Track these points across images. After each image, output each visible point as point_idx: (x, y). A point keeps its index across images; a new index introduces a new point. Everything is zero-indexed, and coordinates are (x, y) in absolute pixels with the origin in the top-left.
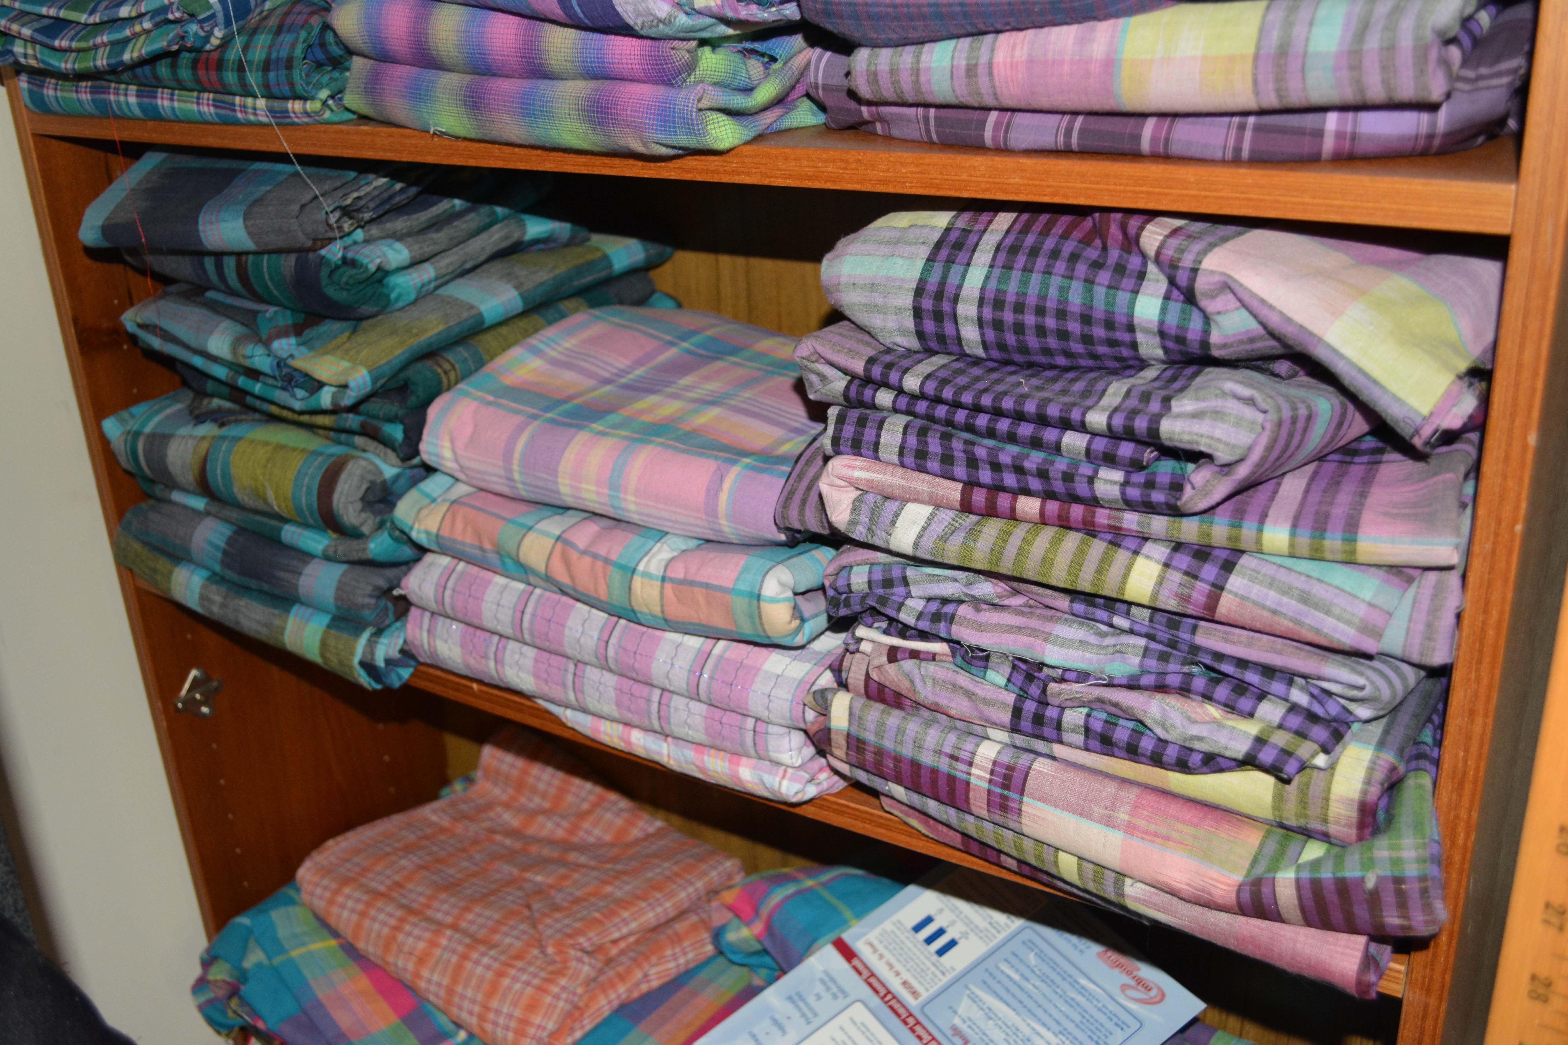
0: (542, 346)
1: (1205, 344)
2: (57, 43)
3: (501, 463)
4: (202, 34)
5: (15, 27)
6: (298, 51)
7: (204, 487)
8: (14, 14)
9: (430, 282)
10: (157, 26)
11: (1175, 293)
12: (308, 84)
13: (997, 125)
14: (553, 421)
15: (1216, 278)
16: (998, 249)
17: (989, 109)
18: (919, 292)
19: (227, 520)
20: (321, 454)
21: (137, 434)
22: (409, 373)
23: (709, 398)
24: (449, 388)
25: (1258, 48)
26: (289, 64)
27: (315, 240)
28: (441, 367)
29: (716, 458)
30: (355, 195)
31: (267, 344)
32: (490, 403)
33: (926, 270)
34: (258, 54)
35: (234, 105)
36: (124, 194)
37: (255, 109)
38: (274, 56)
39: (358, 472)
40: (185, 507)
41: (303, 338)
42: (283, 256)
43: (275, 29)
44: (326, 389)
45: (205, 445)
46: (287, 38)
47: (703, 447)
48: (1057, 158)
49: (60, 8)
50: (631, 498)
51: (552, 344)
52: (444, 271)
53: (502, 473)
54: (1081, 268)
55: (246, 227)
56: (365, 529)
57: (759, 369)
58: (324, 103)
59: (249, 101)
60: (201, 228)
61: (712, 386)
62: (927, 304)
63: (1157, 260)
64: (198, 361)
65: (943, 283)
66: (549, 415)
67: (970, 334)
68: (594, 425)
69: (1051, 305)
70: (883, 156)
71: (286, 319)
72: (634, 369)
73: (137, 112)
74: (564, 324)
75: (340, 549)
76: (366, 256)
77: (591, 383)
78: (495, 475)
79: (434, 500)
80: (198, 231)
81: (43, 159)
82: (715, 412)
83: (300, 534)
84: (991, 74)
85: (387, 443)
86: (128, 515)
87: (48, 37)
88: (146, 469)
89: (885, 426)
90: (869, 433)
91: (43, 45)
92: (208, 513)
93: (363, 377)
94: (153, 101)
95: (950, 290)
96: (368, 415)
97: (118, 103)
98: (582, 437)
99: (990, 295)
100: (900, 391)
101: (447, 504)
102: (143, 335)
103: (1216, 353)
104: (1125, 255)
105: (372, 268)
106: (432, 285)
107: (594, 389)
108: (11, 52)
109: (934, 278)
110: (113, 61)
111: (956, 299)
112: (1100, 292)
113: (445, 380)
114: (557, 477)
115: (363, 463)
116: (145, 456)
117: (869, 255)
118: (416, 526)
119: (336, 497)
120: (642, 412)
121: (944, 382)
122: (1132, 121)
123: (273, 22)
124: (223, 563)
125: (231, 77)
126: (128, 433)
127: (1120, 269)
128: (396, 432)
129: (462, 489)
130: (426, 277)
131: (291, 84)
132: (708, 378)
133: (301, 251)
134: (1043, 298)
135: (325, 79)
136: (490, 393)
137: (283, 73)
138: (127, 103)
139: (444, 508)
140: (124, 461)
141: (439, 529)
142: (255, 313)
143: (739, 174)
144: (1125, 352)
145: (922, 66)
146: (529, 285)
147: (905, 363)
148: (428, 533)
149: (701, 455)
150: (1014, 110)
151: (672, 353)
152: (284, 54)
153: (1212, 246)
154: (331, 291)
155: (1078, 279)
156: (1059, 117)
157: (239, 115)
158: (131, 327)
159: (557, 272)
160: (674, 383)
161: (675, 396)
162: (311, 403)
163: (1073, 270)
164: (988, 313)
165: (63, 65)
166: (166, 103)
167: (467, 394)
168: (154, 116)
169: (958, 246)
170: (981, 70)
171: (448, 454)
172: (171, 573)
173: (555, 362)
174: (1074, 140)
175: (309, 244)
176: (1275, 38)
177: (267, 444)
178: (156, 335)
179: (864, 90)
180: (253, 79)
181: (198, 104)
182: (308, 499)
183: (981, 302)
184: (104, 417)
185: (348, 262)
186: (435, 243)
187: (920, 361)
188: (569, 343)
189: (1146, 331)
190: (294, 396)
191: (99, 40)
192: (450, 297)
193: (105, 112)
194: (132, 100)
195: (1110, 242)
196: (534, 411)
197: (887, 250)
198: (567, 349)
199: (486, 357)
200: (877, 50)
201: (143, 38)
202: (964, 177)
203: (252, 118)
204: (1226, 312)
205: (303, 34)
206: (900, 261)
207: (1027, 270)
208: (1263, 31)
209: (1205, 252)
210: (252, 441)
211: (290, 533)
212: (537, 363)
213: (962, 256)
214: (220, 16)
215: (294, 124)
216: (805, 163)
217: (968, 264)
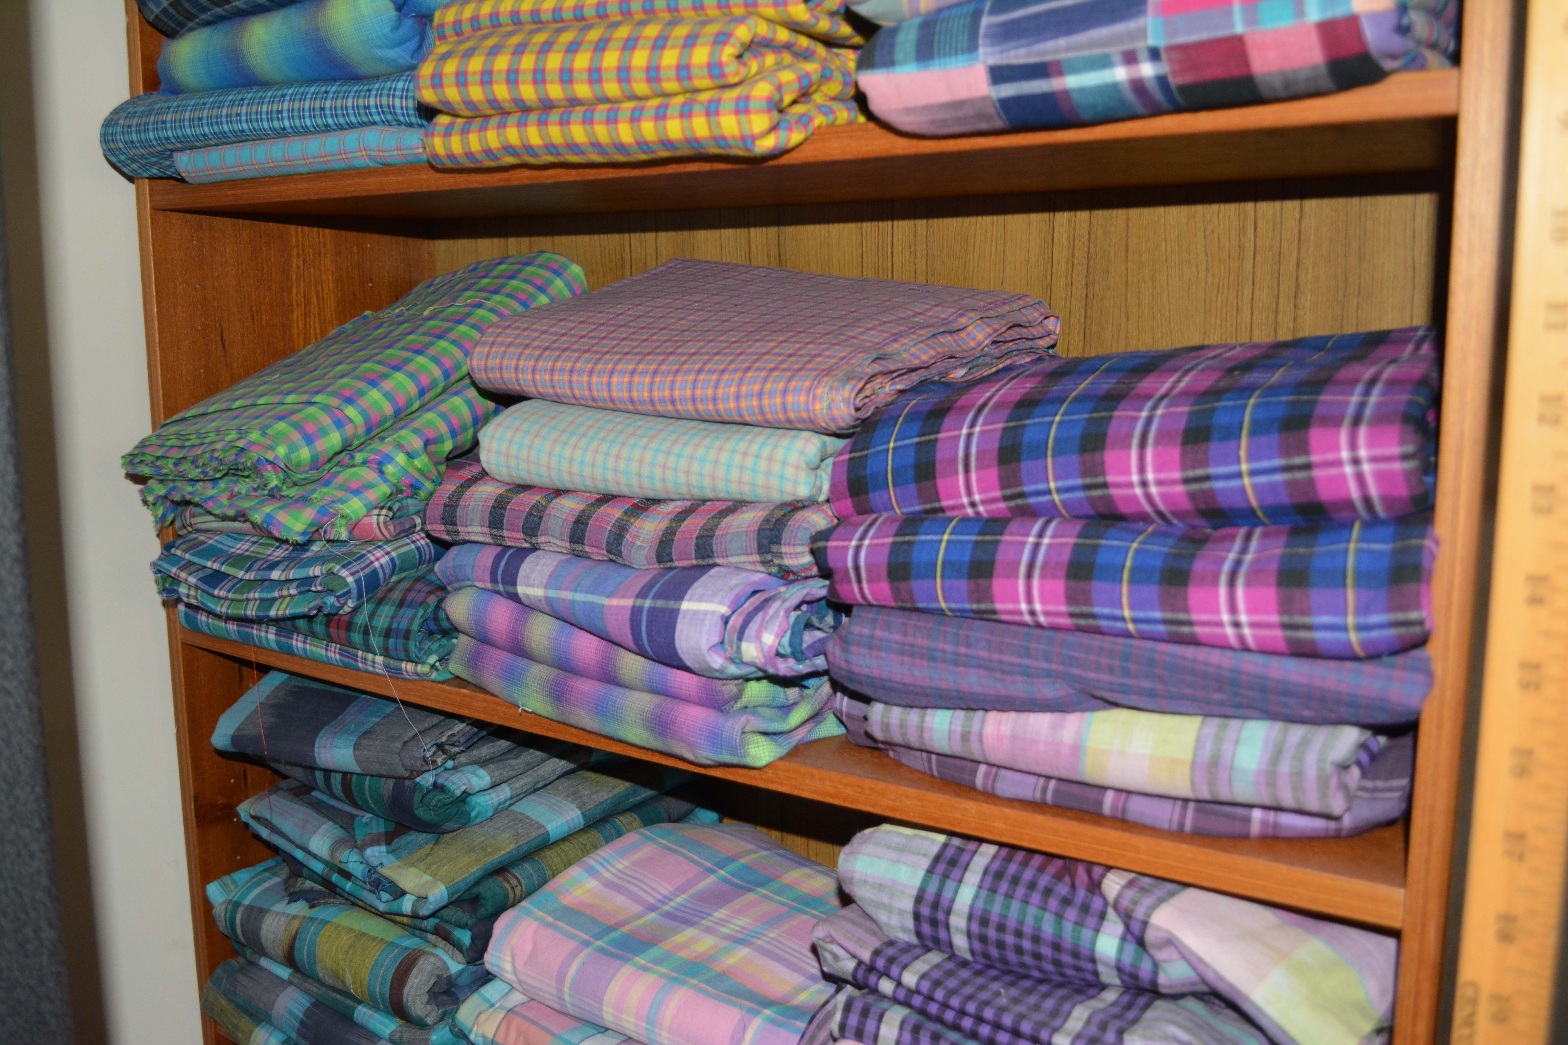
0: (598, 867)
1: (1154, 983)
2: (216, 592)
3: (554, 984)
4: (337, 604)
5: (183, 575)
6: (415, 626)
7: (290, 960)
8: (184, 562)
9: (505, 801)
10: (301, 593)
11: (1129, 937)
12: (421, 649)
13: (987, 775)
14: (602, 950)
15: (1161, 935)
16: (986, 872)
17: (979, 762)
18: (919, 899)
19: (307, 992)
20: (397, 946)
21: (237, 905)
22: (481, 889)
23: (739, 935)
24: (513, 905)
25: (1195, 755)
26: (407, 635)
27: (412, 771)
28: (509, 882)
29: (741, 1007)
30: (450, 733)
31: (361, 849)
32: (549, 925)
33: (925, 881)
34: (381, 622)
35: (357, 656)
36: (253, 707)
37: (374, 662)
38: (395, 626)
39: (429, 968)
40: (270, 973)
41: (392, 847)
42: (383, 780)
43: (397, 602)
44: (408, 897)
45: (296, 924)
46: (408, 613)
47: (730, 993)
48: (1034, 811)
49: (222, 564)
50: (665, 1034)
51: (606, 865)
52: (519, 792)
53: (555, 992)
54: (1053, 903)
55: (355, 756)
56: (429, 1021)
57: (784, 904)
58: (433, 667)
59: (370, 656)
60: (316, 750)
61: (742, 922)
62: (925, 911)
63: (1116, 906)
64: (299, 854)
65: (938, 895)
66: (600, 943)
67: (960, 942)
68: (638, 959)
69: (1027, 930)
70: (893, 788)
71: (379, 827)
72: (677, 896)
73: (274, 646)
74: (619, 843)
75: (406, 1036)
76: (454, 783)
77: (637, 908)
78: (548, 993)
79: (492, 1005)
80: (313, 752)
81: (188, 664)
82: (744, 952)
83: (370, 1016)
84: (981, 741)
85: (457, 945)
86: (219, 971)
87: (210, 586)
88: (241, 937)
89: (885, 1019)
90: (870, 1025)
91: (203, 591)
92: (291, 983)
93: (442, 893)
94: (289, 641)
95: (944, 903)
96: (442, 919)
97: (259, 637)
98: (626, 970)
99: (978, 913)
100: (899, 984)
101: (503, 1013)
102: (253, 824)
103: (1163, 990)
104: (1089, 895)
105: (458, 793)
106: (507, 804)
107: (639, 916)
108: (177, 592)
109: (932, 889)
110: (261, 614)
111: (948, 912)
112: (1068, 927)
113: (512, 896)
114: (601, 1004)
115: (433, 960)
116: (242, 925)
117: (879, 857)
118: (475, 1029)
119: (406, 990)
120: (680, 947)
121: (937, 983)
122: (1095, 790)
123: (397, 595)
124: (299, 1032)
125: (357, 638)
126: (229, 902)
127: (1085, 909)
128: (465, 937)
129: (517, 998)
130: (502, 797)
131: (407, 651)
132: (739, 912)
133: (399, 779)
134: (1021, 923)
135: (435, 646)
136: (549, 913)
137: (401, 641)
138: (267, 639)
139: (501, 1016)
140: (222, 926)
141: (495, 1035)
142: (353, 817)
143: (772, 782)
144: (1089, 977)
145: (926, 725)
146: (591, 805)
147: (904, 958)
148: (484, 1037)
149: (728, 1002)
150: (999, 767)
151: (710, 881)
152: (404, 626)
153: (1161, 901)
154: (420, 813)
155: (1050, 911)
156: (1036, 778)
157: (360, 665)
158: (244, 817)
159: (616, 791)
160: (710, 915)
161: (709, 931)
162: (394, 907)
163: (1046, 903)
164: (975, 927)
165: (218, 609)
166: (300, 645)
167: (530, 914)
168: (289, 652)
169: (953, 863)
170: (973, 738)
171: (508, 967)
172: (251, 1032)
173: (608, 884)
174: (1049, 797)
175: (407, 774)
176: (1208, 749)
177: (350, 930)
178: (266, 827)
179: (878, 734)
180: (375, 641)
181: (326, 650)
182: (382, 987)
183: (970, 917)
184: (209, 882)
185: (438, 787)
186: (513, 770)
187: (917, 958)
188: (622, 865)
189: (1106, 964)
190: (379, 899)
191: (251, 595)
192: (522, 814)
193: (247, 641)
194: (272, 637)
195: (1077, 882)
196: (586, 937)
197: (894, 855)
198: (619, 871)
199: (549, 873)
200: (890, 707)
201: (288, 600)
202: (958, 815)
203: (371, 669)
204: (1170, 961)
205: (421, 612)
206: (904, 868)
207: (1009, 896)
208: (1199, 743)
209: (1153, 908)
210: (338, 926)
211: (362, 1014)
212: (592, 884)
213: (956, 872)
214: (354, 592)
215: (405, 679)
216: (828, 783)
217: (960, 881)
